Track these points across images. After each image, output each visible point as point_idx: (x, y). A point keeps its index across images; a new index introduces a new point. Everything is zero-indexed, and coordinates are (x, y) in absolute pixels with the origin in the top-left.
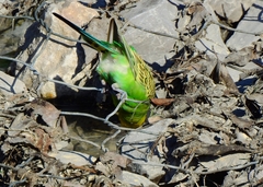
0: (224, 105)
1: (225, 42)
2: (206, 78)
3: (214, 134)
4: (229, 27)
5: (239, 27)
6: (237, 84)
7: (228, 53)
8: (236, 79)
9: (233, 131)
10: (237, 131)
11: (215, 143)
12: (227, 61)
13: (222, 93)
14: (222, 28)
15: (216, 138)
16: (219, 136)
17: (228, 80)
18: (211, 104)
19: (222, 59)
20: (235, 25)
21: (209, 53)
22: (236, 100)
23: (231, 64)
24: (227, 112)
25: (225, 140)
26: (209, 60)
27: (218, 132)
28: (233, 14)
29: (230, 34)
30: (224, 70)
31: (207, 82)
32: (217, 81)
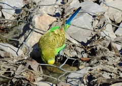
0: (114, 61)
1: (114, 32)
2: (105, 48)
3: (109, 74)
4: (116, 25)
5: (121, 25)
6: (120, 51)
7: (116, 37)
8: (119, 49)
9: (118, 72)
10: (120, 73)
11: (110, 78)
12: (115, 41)
13: (113, 55)
14: (113, 26)
15: (110, 76)
16: (111, 75)
17: (115, 49)
18: (108, 60)
19: (113, 40)
20: (119, 24)
21: (107, 37)
22: (119, 58)
23: (117, 42)
24: (115, 64)
25: (114, 77)
26: (107, 40)
27: (111, 73)
28: (118, 19)
29: (117, 28)
30: (114, 45)
31: (106, 50)
32: (110, 50)
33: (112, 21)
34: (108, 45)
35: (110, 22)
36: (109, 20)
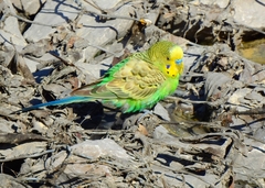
33: (17, 9)
34: (8, 60)
35: (14, 11)
36: (12, 7)
